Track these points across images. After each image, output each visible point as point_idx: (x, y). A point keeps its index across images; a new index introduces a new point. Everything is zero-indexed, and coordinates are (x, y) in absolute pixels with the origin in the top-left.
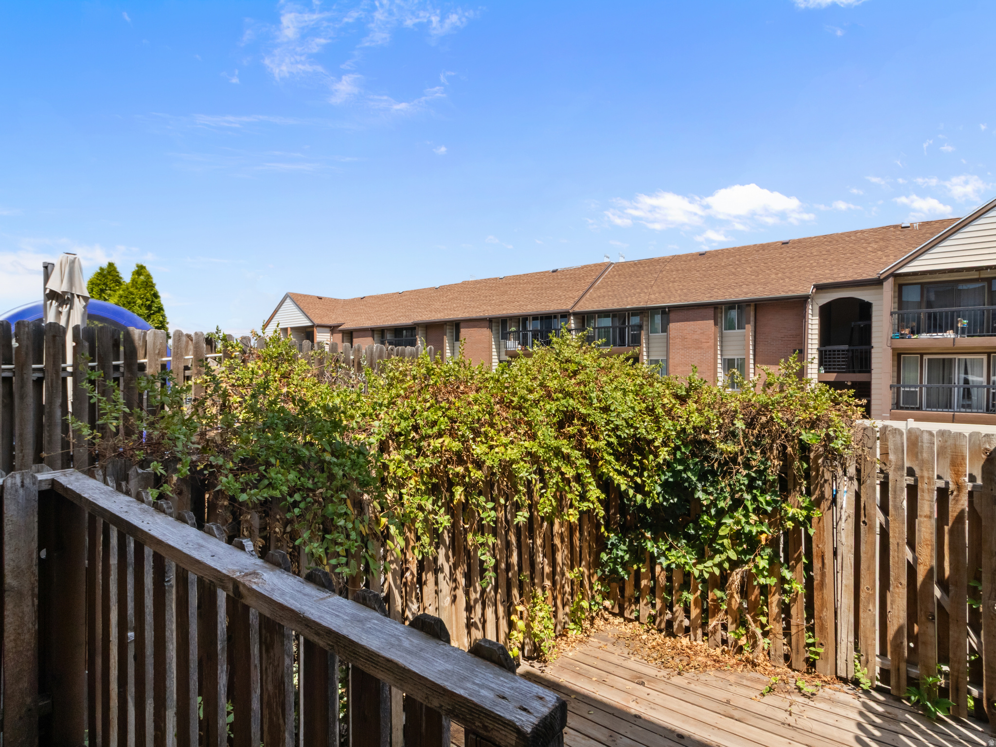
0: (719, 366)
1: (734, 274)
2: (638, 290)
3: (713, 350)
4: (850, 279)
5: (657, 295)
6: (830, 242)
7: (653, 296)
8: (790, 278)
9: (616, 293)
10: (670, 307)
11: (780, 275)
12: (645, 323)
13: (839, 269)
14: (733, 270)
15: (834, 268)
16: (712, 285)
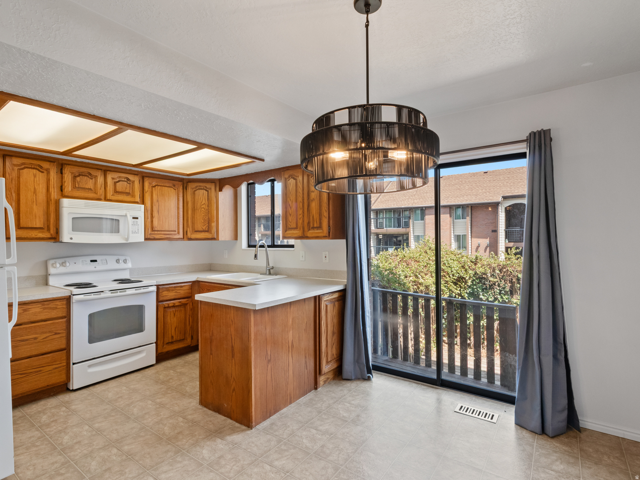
0: (452, 239)
1: (459, 189)
2: (407, 197)
3: (449, 230)
4: (521, 194)
5: (418, 200)
6: (509, 172)
7: (416, 201)
8: (489, 192)
9: (395, 198)
10: (426, 207)
11: (484, 191)
12: (412, 215)
13: (515, 188)
14: (459, 187)
15: (512, 187)
16: (448, 195)
